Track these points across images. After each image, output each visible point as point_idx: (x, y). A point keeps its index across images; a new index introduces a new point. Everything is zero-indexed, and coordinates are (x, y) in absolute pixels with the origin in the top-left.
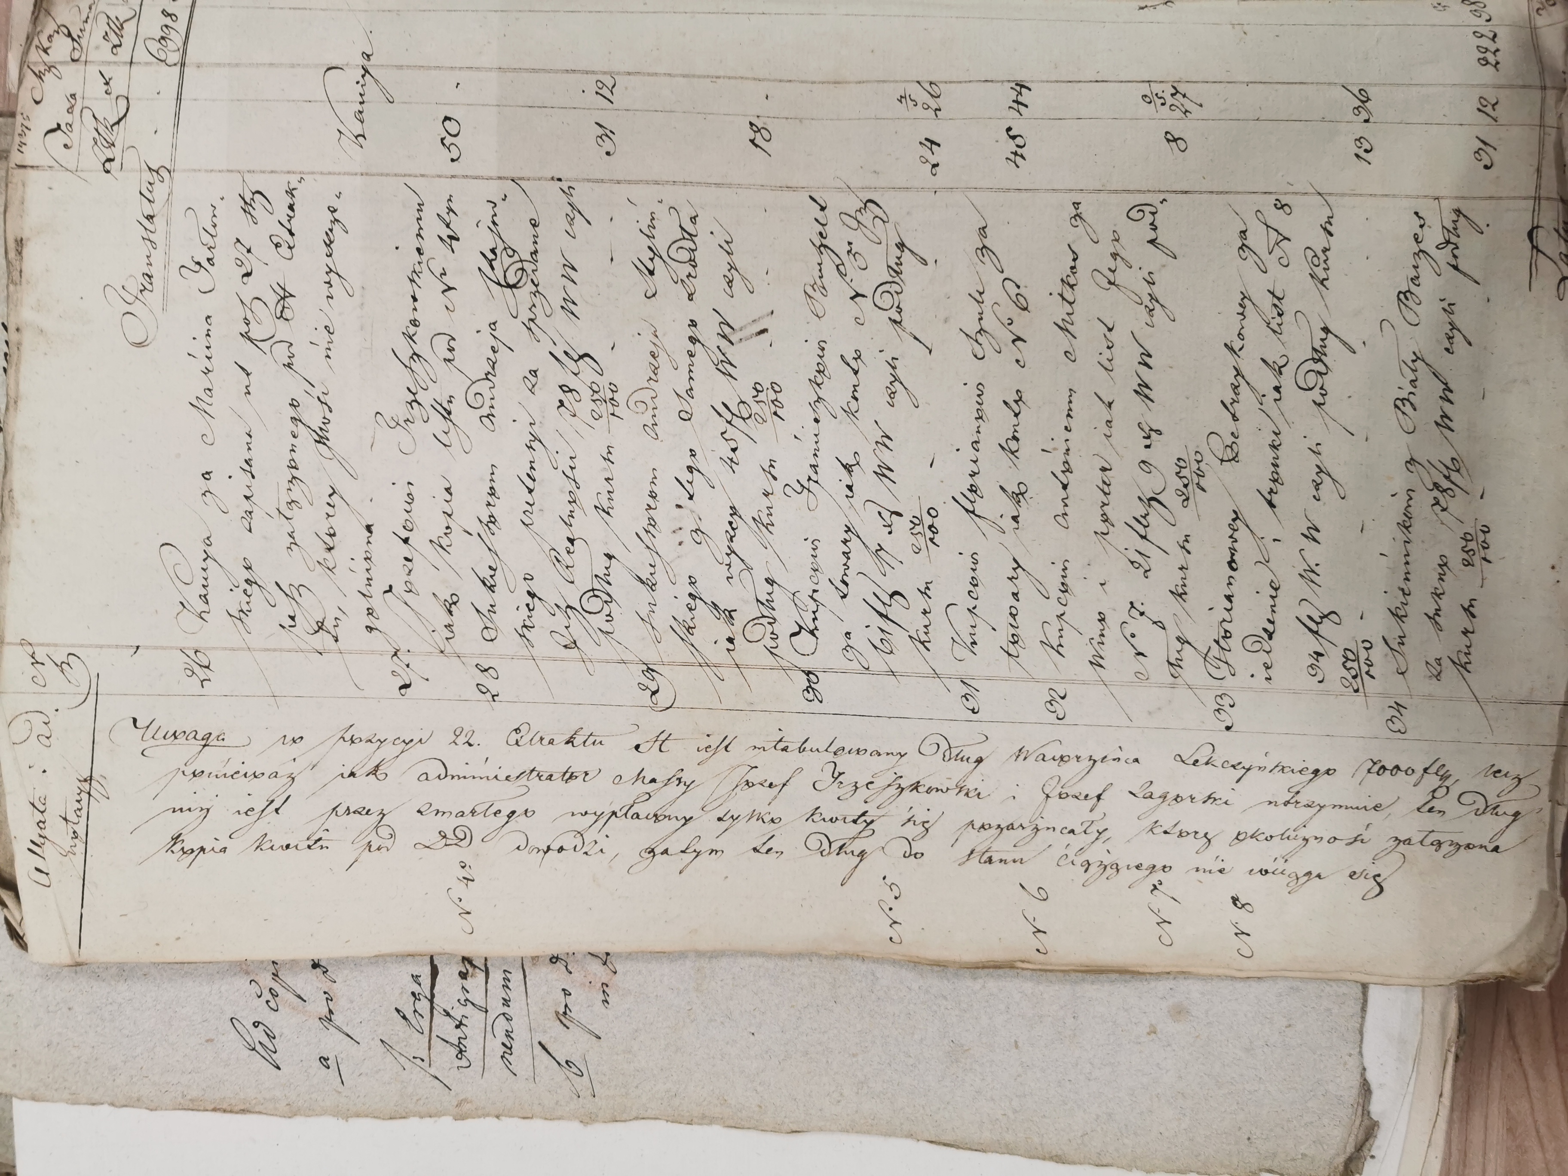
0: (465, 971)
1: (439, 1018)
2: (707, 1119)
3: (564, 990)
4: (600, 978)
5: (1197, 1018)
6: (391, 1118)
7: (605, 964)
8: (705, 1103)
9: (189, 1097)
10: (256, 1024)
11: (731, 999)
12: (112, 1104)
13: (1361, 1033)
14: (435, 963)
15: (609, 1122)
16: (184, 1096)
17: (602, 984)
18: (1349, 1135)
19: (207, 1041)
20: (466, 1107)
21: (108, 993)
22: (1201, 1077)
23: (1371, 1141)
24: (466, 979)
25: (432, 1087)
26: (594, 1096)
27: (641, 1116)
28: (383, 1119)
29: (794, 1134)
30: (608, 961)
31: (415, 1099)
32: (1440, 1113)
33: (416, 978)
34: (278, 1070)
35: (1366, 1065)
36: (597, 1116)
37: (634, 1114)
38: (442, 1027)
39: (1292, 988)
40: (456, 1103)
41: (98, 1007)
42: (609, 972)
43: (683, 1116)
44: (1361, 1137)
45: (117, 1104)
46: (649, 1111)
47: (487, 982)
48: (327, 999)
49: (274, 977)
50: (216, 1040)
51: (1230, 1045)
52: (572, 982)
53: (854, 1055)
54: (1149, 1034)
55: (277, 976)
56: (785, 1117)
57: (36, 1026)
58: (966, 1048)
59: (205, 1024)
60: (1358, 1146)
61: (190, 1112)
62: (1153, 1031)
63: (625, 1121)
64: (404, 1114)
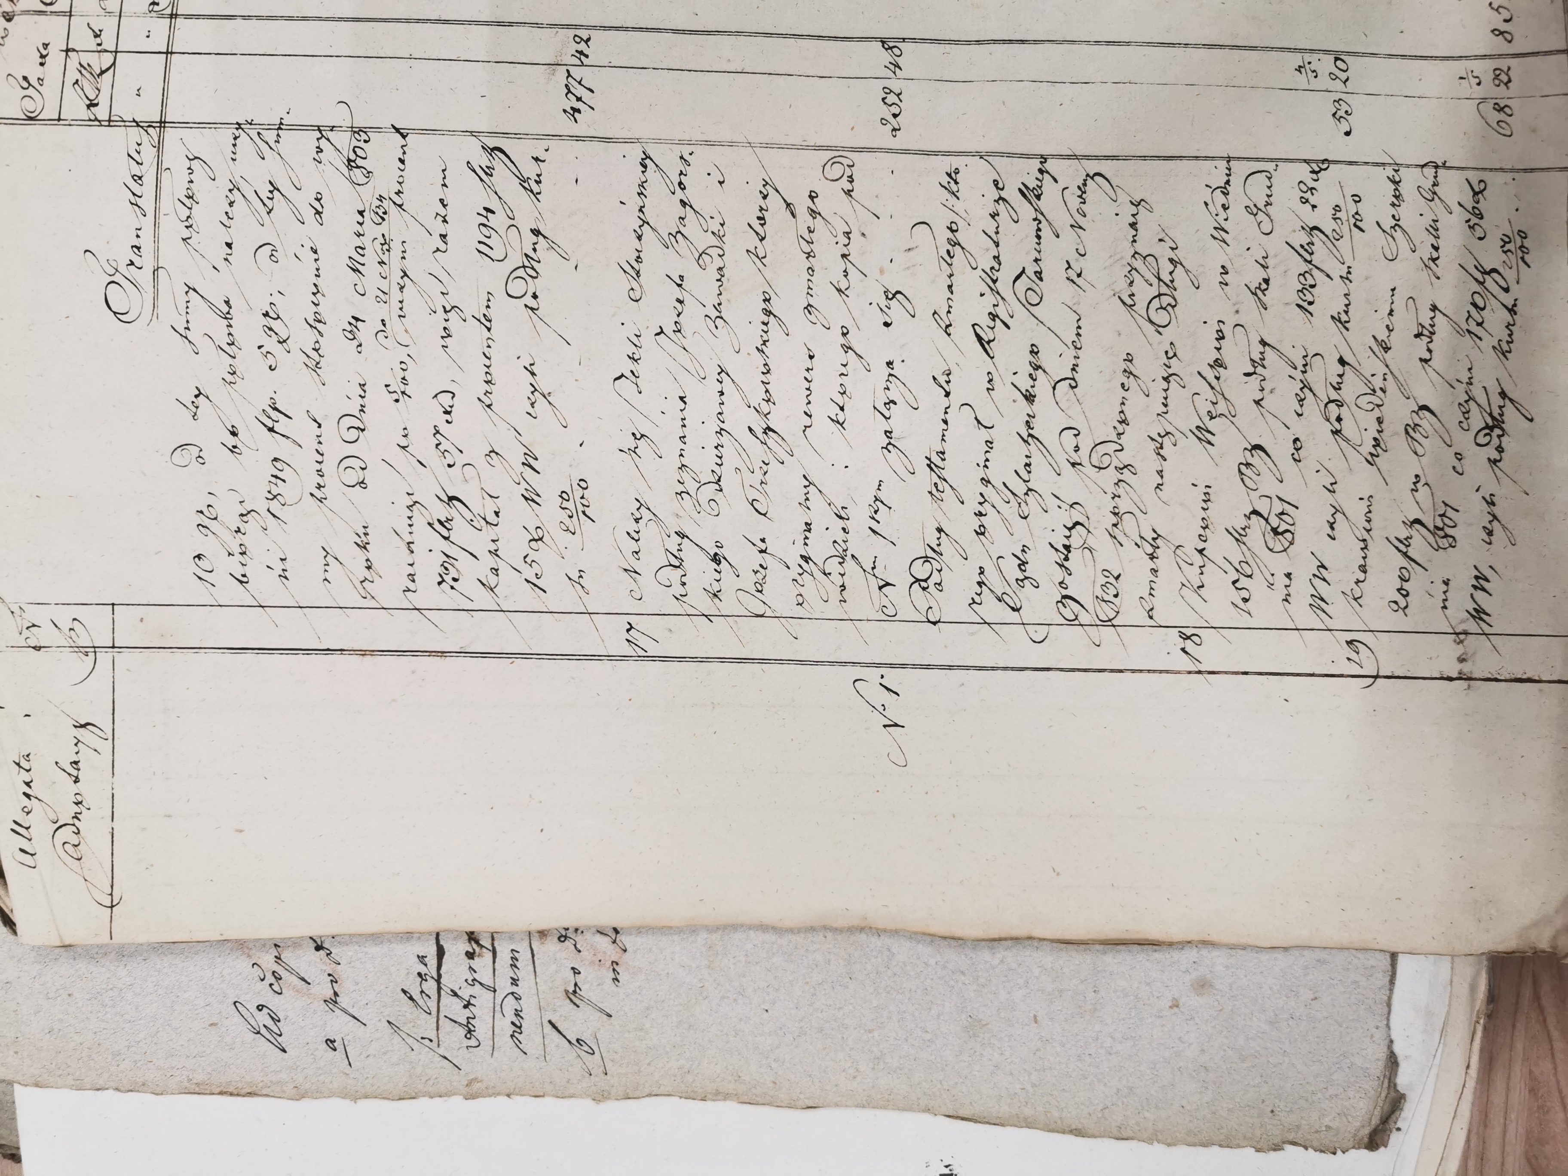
0: (472, 951)
1: (446, 999)
2: (720, 1095)
3: (573, 968)
4: (610, 956)
5: (1221, 991)
6: (400, 1099)
7: (614, 942)
8: (719, 1079)
9: (195, 1081)
10: (260, 1008)
11: (744, 976)
12: (117, 1089)
13: (1389, 1005)
14: (442, 943)
15: (622, 1099)
16: (190, 1080)
17: (613, 962)
18: (1375, 1108)
19: (211, 1025)
20: (476, 1086)
21: (108, 978)
22: (1225, 1050)
23: (1397, 1113)
24: (473, 959)
25: (442, 1067)
26: (606, 1074)
27: (654, 1093)
28: (393, 1100)
29: (810, 1109)
30: (618, 939)
31: (424, 1079)
32: (1466, 1086)
33: (422, 959)
34: (283, 1053)
35: (1393, 1037)
36: (610, 1094)
37: (647, 1091)
38: (451, 1007)
39: (1319, 961)
40: (465, 1083)
41: (98, 993)
42: (618, 950)
43: (696, 1092)
44: (1387, 1108)
45: (122, 1089)
46: (662, 1088)
47: (494, 962)
48: (332, 981)
49: (277, 960)
50: (220, 1024)
51: (1254, 1018)
52: (582, 961)
53: (870, 1031)
54: (1171, 1007)
55: (280, 959)
56: (800, 1093)
57: (36, 1013)
58: (983, 1023)
59: (208, 1008)
60: (1384, 1119)
61: (196, 1095)
62: (1175, 1005)
63: (639, 1098)
64: (413, 1095)
